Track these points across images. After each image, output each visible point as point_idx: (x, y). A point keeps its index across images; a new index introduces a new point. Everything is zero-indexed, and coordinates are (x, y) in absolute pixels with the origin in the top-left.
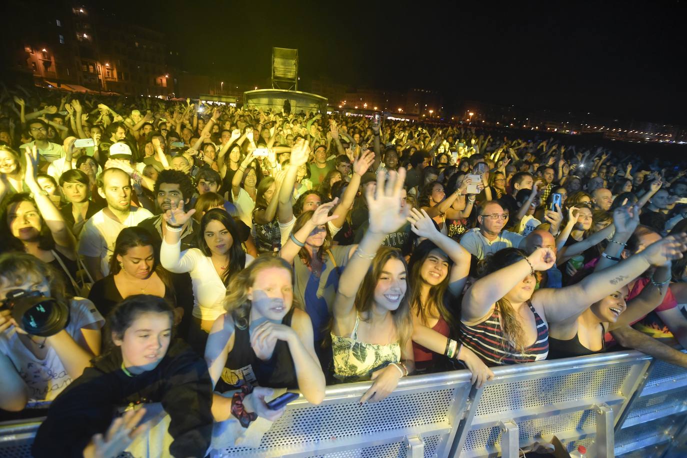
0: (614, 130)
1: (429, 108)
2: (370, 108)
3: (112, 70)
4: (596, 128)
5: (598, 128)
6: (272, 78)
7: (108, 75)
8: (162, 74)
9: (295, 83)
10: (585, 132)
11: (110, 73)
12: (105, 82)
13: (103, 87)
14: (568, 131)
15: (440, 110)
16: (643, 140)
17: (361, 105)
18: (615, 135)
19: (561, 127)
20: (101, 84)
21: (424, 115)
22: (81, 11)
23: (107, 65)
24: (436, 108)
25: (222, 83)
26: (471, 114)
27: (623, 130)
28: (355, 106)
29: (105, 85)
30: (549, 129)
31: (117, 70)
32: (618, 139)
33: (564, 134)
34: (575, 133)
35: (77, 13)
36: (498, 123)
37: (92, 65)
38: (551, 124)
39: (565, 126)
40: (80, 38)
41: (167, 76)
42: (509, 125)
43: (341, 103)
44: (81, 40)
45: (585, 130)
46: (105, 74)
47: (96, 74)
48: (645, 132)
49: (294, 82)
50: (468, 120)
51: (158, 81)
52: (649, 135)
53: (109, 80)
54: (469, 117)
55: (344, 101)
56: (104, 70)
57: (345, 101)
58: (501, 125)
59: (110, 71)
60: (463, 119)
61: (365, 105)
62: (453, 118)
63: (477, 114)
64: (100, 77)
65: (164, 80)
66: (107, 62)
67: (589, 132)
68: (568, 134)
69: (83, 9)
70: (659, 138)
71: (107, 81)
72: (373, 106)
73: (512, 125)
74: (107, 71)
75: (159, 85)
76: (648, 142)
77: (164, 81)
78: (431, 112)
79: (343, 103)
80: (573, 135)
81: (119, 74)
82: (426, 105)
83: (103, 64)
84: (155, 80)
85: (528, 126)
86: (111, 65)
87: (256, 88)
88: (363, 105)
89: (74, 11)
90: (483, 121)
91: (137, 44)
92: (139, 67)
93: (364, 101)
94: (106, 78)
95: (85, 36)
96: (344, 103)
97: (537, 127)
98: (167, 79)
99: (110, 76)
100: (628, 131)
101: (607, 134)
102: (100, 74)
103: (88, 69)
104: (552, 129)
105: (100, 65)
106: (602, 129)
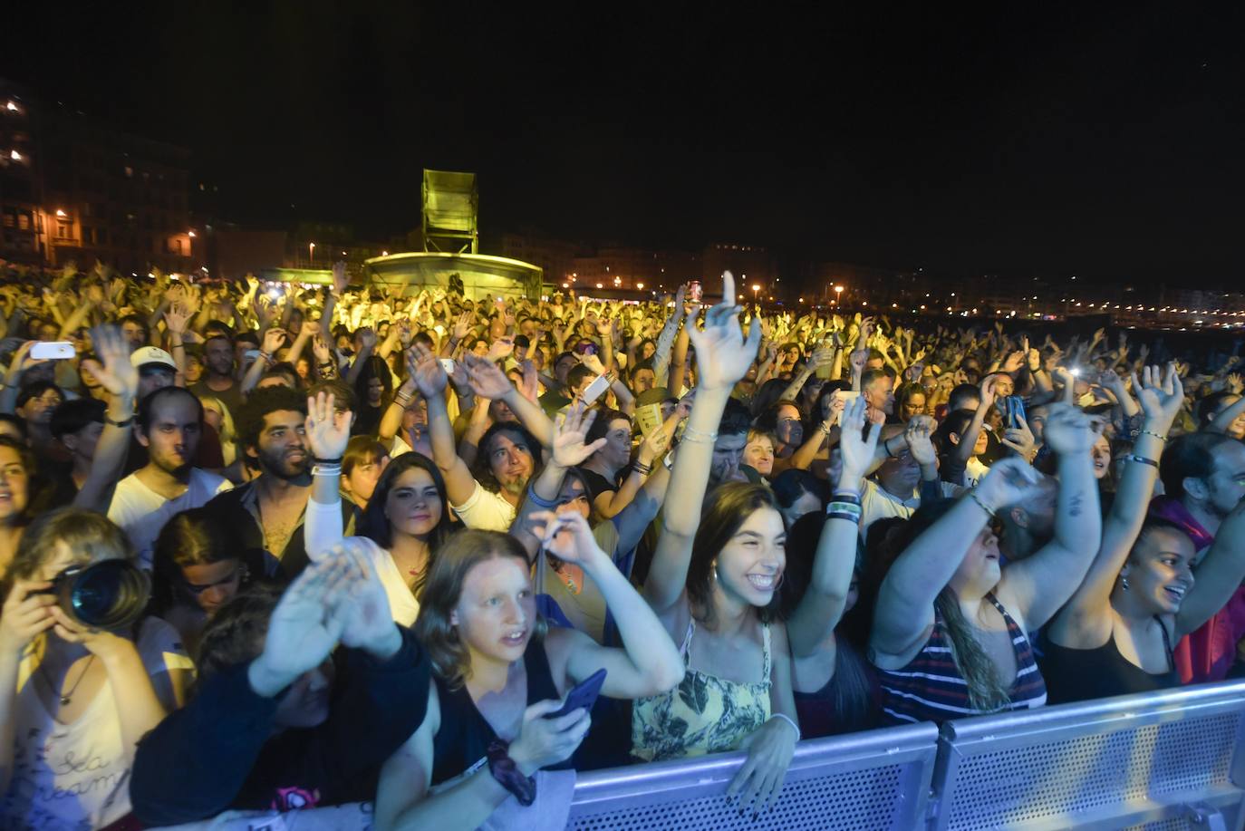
0: (1130, 308)
1: (750, 282)
2: (628, 287)
3: (70, 223)
4: (1092, 305)
5: (1098, 306)
6: (423, 230)
7: (61, 234)
8: (182, 230)
9: (472, 240)
10: (1072, 315)
11: (65, 231)
12: (52, 249)
13: (47, 258)
14: (1038, 315)
15: (773, 286)
16: (1188, 324)
17: (609, 280)
18: (1133, 317)
19: (1022, 307)
20: (44, 254)
22: (11, 106)
23: (60, 213)
24: (765, 282)
27: (1147, 306)
28: (596, 282)
29: (53, 254)
30: (999, 312)
31: (81, 223)
32: (1140, 326)
33: (1031, 321)
34: (1052, 318)
36: (895, 305)
37: (27, 215)
38: (1000, 302)
39: (1030, 306)
40: (4, 159)
41: (192, 234)
42: (918, 308)
43: (565, 280)
44: (5, 163)
45: (1072, 312)
46: (54, 229)
47: (34, 231)
48: (1190, 309)
49: (470, 237)
50: (833, 302)
51: (173, 243)
52: (1199, 315)
53: (61, 243)
54: (834, 296)
55: (572, 274)
56: (51, 223)
57: (575, 275)
58: (902, 309)
59: (65, 226)
60: (822, 300)
61: (618, 281)
62: (801, 300)
63: (850, 288)
64: (44, 238)
65: (185, 242)
66: (57, 208)
67: (1080, 315)
68: (1039, 321)
69: (16, 103)
70: (1222, 319)
71: (57, 248)
72: (634, 282)
73: (923, 307)
74: (58, 225)
75: (174, 252)
76: (1200, 328)
77: (186, 244)
78: (756, 288)
79: (570, 277)
80: (1049, 321)
81: (86, 231)
82: (744, 276)
83: (51, 212)
84: (165, 243)
85: (956, 309)
86: (70, 214)
87: (385, 253)
88: (612, 281)
90: (865, 304)
91: (129, 170)
92: (131, 217)
93: (614, 273)
94: (55, 240)
95: (15, 155)
96: (573, 278)
97: (975, 310)
98: (191, 239)
99: (66, 236)
100: (1158, 308)
101: (1116, 317)
102: (43, 233)
103: (16, 221)
104: (1006, 311)
105: (43, 214)
106: (1105, 306)
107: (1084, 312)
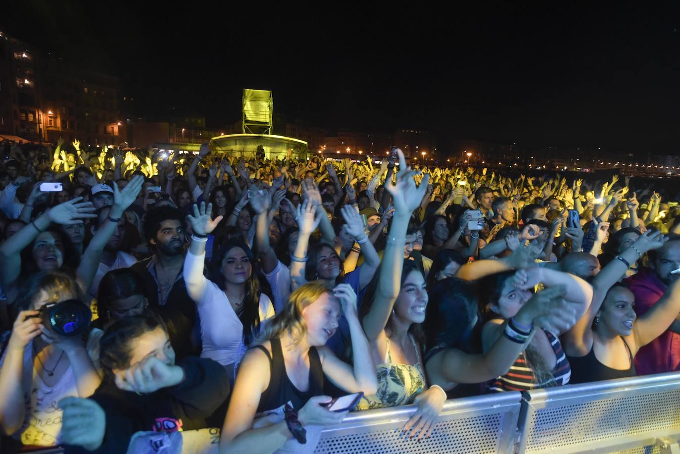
0: (631, 165)
1: (420, 150)
2: (354, 153)
3: (55, 118)
4: (610, 164)
5: (613, 164)
6: (244, 122)
7: (51, 124)
8: (115, 122)
9: (269, 127)
10: (598, 169)
11: (53, 122)
12: (46, 132)
13: (43, 137)
14: (580, 169)
15: (433, 152)
16: (664, 174)
17: (343, 149)
18: (632, 170)
19: (571, 165)
20: (42, 134)
21: (415, 158)
22: (24, 55)
23: (50, 112)
24: (429, 150)
25: (183, 130)
26: (469, 154)
27: (640, 164)
28: (336, 150)
29: (46, 135)
30: (557, 167)
31: (61, 118)
32: (636, 175)
33: (576, 172)
34: (587, 170)
35: (19, 58)
36: (500, 163)
37: (32, 113)
38: (558, 162)
39: (575, 164)
40: (21, 84)
41: (119, 124)
42: (512, 165)
43: (320, 149)
44: (21, 86)
45: (598, 167)
46: (47, 121)
47: (36, 122)
48: (665, 166)
49: (268, 125)
50: (466, 161)
51: (109, 129)
52: (670, 169)
53: (50, 129)
54: (466, 158)
55: (323, 146)
56: (45, 118)
57: (325, 146)
58: (504, 165)
59: (52, 119)
60: (460, 160)
61: (348, 150)
62: (448, 160)
63: (475, 154)
64: (41, 126)
66: (48, 111)
67: (603, 169)
68: (580, 172)
69: (27, 53)
71: (48, 131)
72: (357, 150)
73: (515, 164)
74: (49, 119)
75: (110, 134)
76: (670, 177)
77: (116, 129)
78: (424, 154)
80: (586, 172)
81: (63, 122)
82: (417, 147)
83: (45, 112)
84: (105, 128)
85: (534, 166)
86: (55, 113)
87: (222, 134)
88: (345, 150)
89: (16, 55)
90: (483, 162)
91: (86, 89)
92: (87, 114)
93: (346, 145)
94: (47, 127)
95: (27, 82)
96: (324, 148)
97: (544, 166)
98: (119, 126)
99: (53, 125)
100: (647, 165)
101: (623, 170)
102: (41, 123)
103: (27, 117)
104: (561, 167)
105: (41, 113)
106: (617, 164)
107: (604, 167)
